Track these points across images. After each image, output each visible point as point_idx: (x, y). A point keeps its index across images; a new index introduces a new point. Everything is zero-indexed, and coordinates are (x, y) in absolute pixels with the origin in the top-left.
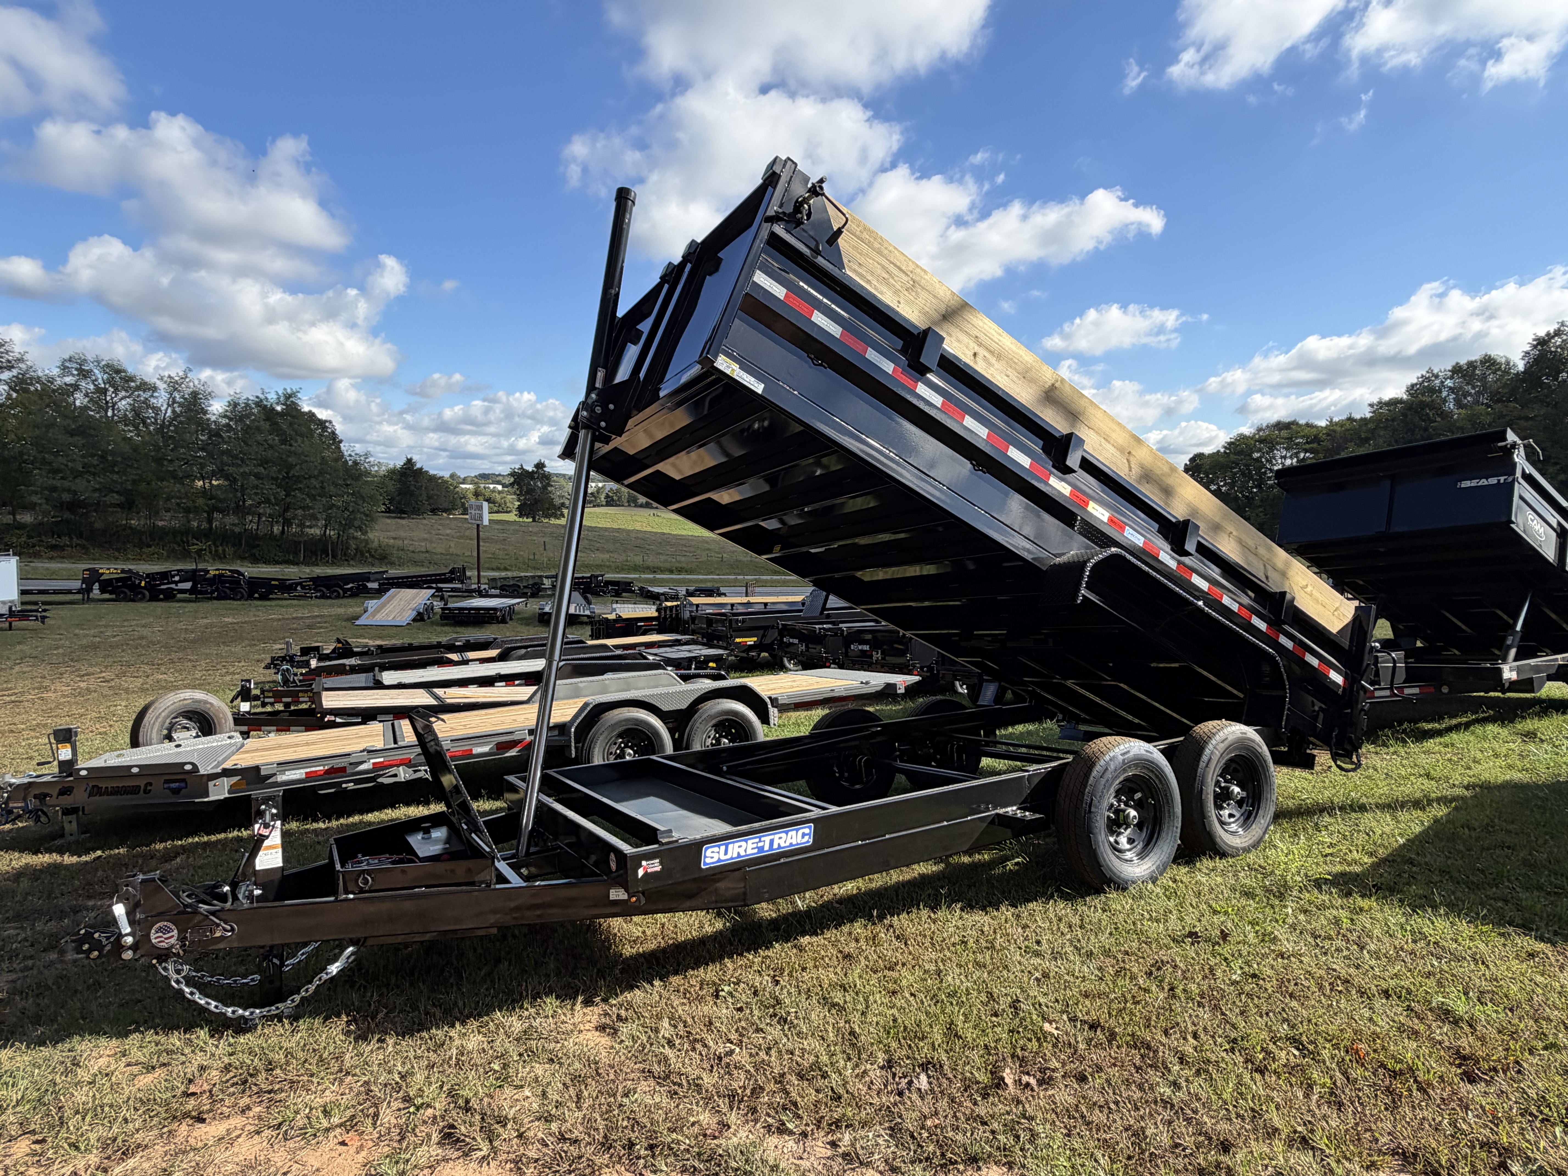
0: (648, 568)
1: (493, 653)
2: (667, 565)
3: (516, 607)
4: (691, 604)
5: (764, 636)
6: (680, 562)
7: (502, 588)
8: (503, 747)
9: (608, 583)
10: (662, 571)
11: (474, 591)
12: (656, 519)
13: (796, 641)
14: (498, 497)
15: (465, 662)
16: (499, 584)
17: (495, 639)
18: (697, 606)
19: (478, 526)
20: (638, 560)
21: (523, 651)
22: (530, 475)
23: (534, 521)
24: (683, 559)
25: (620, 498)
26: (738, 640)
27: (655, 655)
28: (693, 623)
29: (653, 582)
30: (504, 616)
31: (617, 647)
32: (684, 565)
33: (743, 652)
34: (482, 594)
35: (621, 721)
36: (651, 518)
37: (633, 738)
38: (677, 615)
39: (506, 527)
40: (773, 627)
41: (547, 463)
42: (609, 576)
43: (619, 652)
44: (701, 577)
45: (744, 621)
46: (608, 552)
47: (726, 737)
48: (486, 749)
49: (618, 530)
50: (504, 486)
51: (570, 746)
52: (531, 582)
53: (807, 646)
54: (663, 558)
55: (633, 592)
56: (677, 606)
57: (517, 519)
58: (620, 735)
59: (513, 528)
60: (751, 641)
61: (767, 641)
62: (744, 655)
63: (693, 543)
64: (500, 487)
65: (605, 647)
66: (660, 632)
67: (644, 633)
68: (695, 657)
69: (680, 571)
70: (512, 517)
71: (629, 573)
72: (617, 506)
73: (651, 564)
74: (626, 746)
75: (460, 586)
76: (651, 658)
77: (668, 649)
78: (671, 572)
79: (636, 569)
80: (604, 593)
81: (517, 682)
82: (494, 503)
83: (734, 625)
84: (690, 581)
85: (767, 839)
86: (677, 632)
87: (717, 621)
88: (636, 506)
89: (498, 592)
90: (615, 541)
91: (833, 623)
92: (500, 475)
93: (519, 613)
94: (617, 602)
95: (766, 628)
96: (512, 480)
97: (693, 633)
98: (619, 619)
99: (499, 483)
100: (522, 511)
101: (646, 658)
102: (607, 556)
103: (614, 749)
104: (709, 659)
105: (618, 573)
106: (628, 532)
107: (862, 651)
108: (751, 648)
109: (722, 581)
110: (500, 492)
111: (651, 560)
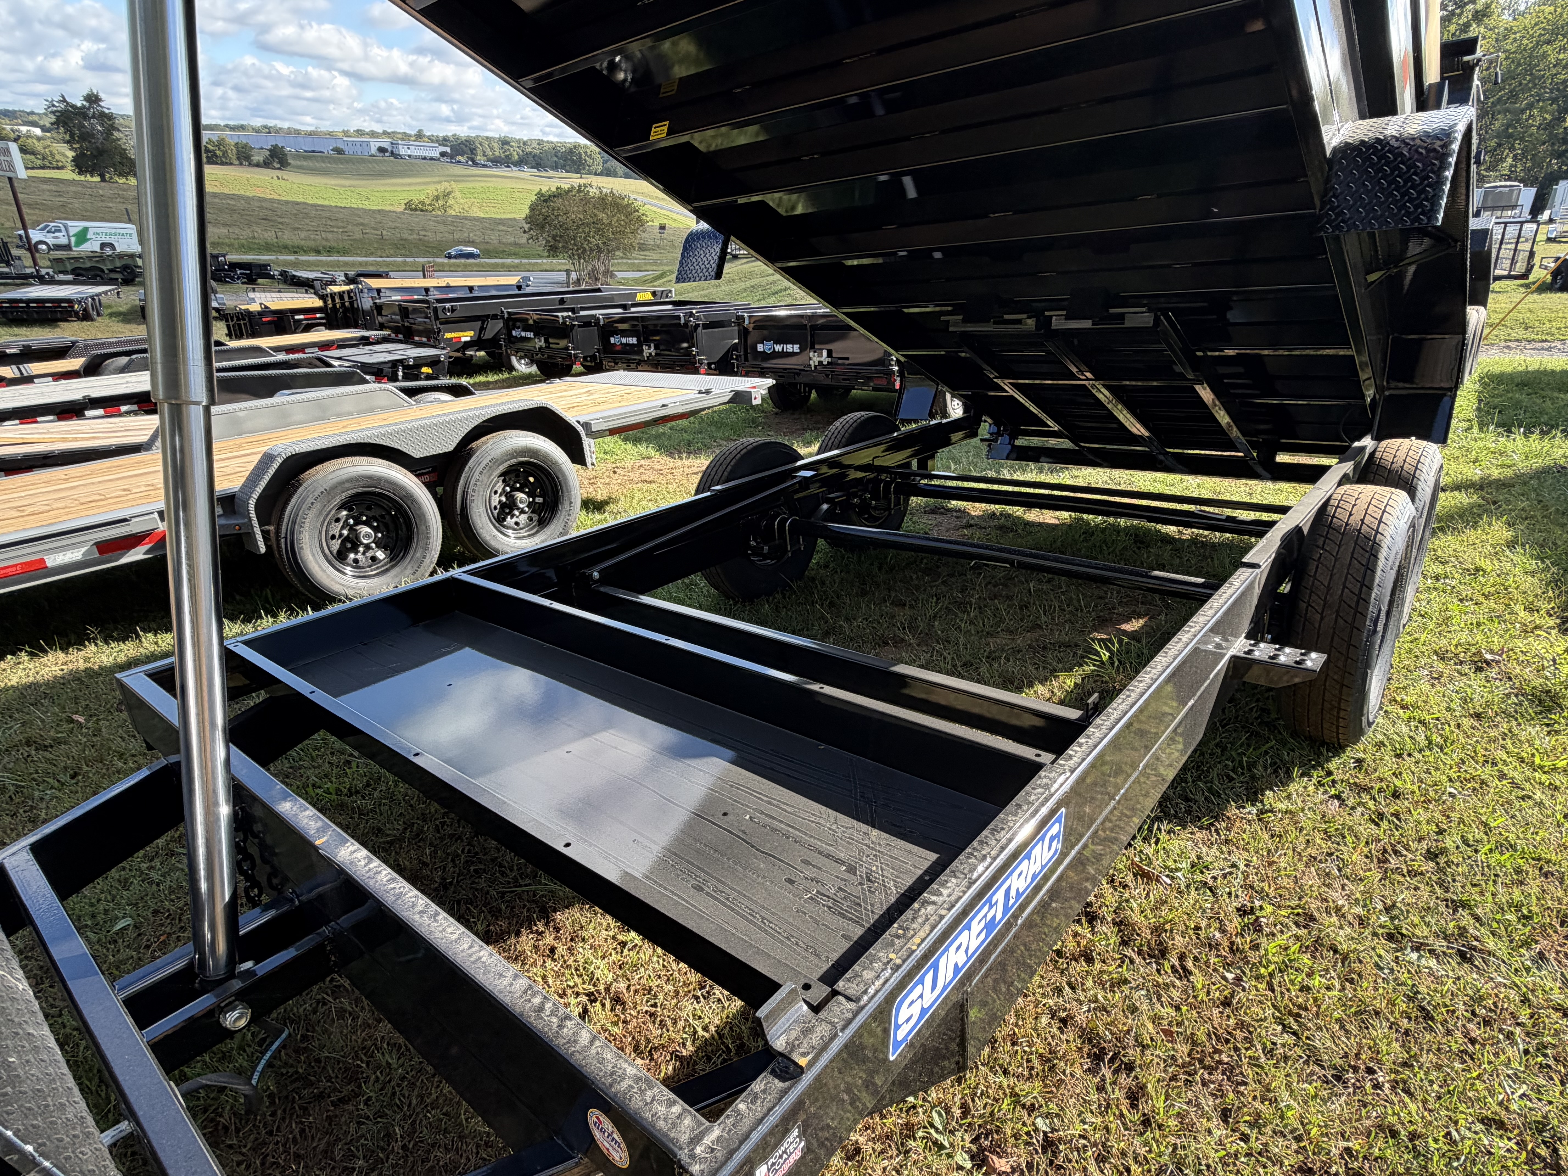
0: (286, 247)
1: (75, 363)
2: (311, 244)
3: (103, 298)
4: (370, 289)
5: (482, 329)
6: (327, 240)
7: (76, 272)
8: (107, 548)
9: (234, 266)
10: (306, 251)
11: (31, 276)
12: (283, 183)
13: (530, 335)
14: (39, 146)
15: (28, 380)
16: (69, 267)
17: (74, 343)
18: (379, 291)
19: (10, 179)
20: (269, 236)
21: (124, 360)
22: (81, 113)
23: (103, 179)
24: (330, 236)
25: (225, 153)
26: (448, 335)
27: (340, 358)
28: (380, 314)
29: (296, 265)
30: (85, 310)
31: (278, 349)
32: (334, 244)
33: (457, 351)
34: (43, 280)
35: (342, 483)
36: (275, 182)
37: (369, 508)
38: (352, 303)
39: (62, 188)
40: (495, 317)
41: (102, 95)
42: (233, 257)
43: (281, 357)
44: (360, 259)
45: (453, 310)
46: (225, 225)
47: (520, 490)
48: (75, 555)
49: (233, 197)
50: (44, 129)
51: (251, 535)
52: (118, 264)
53: (546, 341)
54: (303, 235)
55: (272, 277)
56: (349, 292)
57: (77, 177)
58: (342, 507)
59: (73, 189)
60: (466, 336)
61: (488, 335)
62: (459, 354)
63: (341, 216)
64: (38, 131)
65: (258, 351)
66: (330, 326)
67: (307, 329)
68: (401, 361)
69: (330, 251)
70: (68, 174)
71: (260, 254)
72: (222, 164)
73: (290, 243)
74: (358, 522)
75: (6, 270)
76: (336, 363)
77: (354, 350)
78: (318, 252)
79: (268, 248)
80: (232, 278)
81: (124, 408)
82: (33, 153)
83: (441, 315)
84: (346, 264)
85: (1000, 896)
86: (356, 326)
87: (415, 310)
88: (250, 165)
89: (70, 277)
90: (233, 211)
91: (573, 310)
92: (32, 113)
93: (109, 307)
94: (254, 290)
95: (484, 319)
96: (53, 119)
97: (382, 327)
98: (266, 311)
99: (34, 124)
100: (81, 164)
101: (329, 365)
102: (224, 231)
103: (336, 529)
104: (420, 363)
105: (245, 253)
106: (247, 199)
107: (627, 345)
108: (467, 345)
109: (388, 264)
110: (39, 139)
111: (287, 237)
